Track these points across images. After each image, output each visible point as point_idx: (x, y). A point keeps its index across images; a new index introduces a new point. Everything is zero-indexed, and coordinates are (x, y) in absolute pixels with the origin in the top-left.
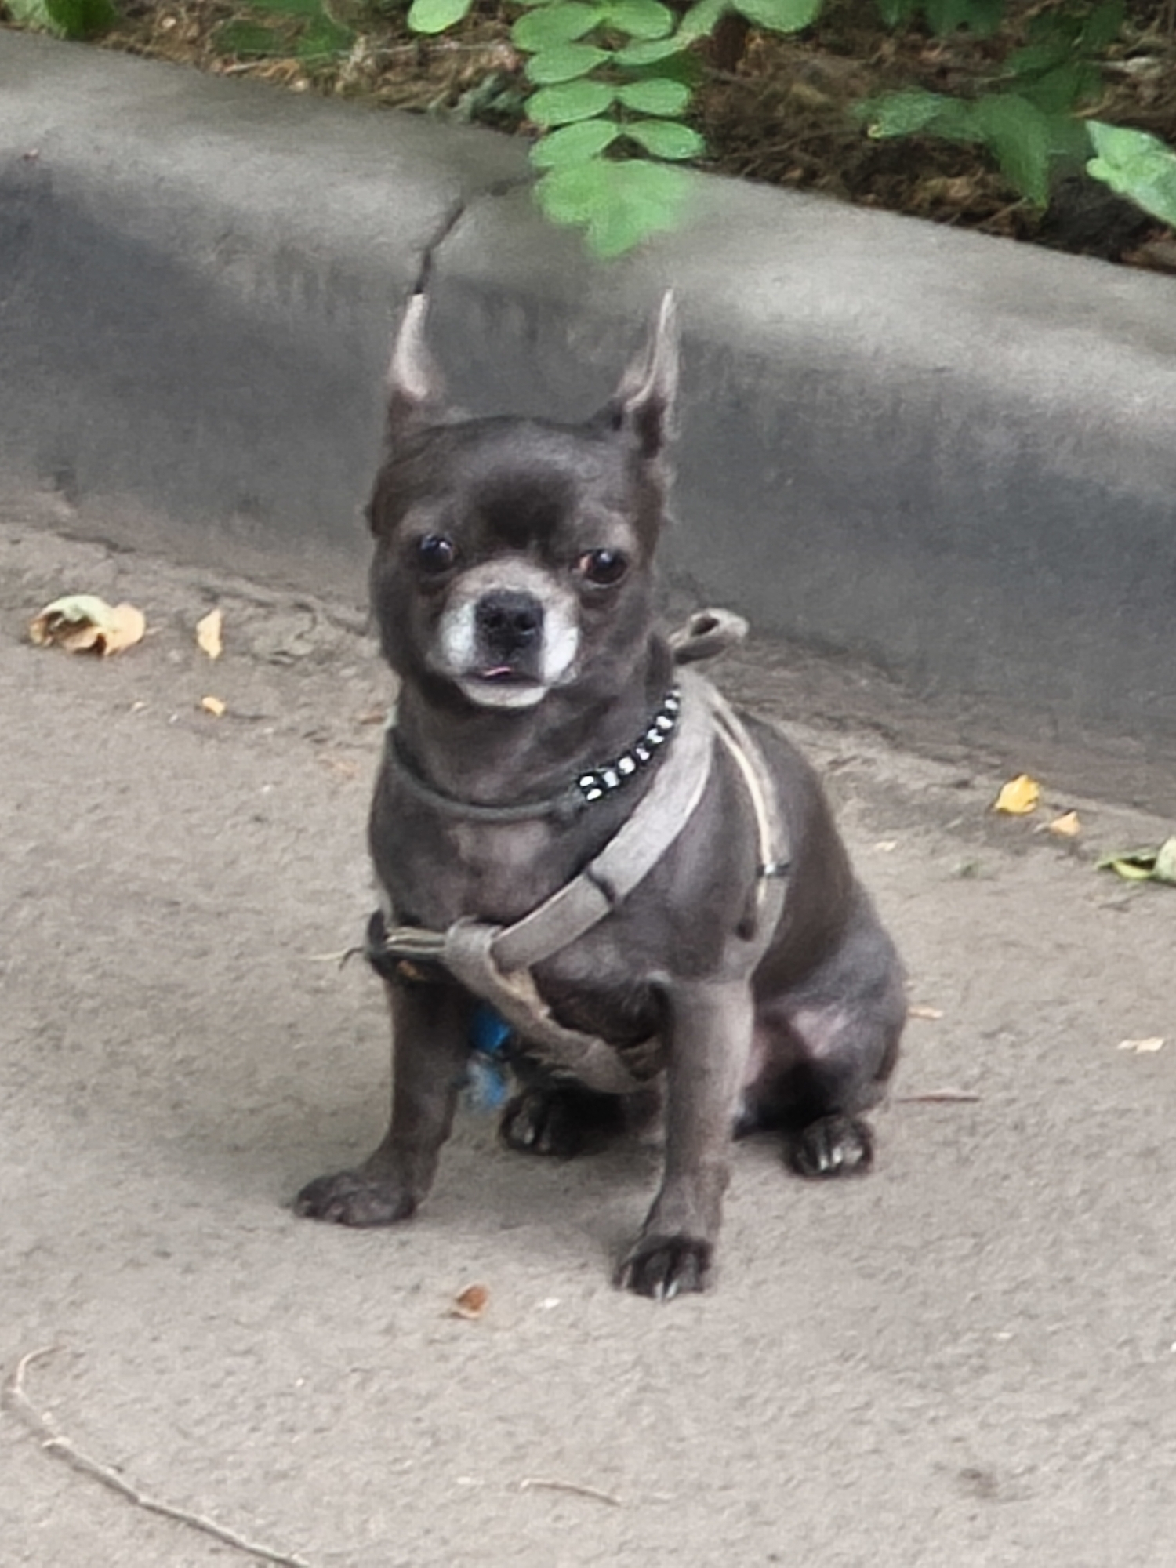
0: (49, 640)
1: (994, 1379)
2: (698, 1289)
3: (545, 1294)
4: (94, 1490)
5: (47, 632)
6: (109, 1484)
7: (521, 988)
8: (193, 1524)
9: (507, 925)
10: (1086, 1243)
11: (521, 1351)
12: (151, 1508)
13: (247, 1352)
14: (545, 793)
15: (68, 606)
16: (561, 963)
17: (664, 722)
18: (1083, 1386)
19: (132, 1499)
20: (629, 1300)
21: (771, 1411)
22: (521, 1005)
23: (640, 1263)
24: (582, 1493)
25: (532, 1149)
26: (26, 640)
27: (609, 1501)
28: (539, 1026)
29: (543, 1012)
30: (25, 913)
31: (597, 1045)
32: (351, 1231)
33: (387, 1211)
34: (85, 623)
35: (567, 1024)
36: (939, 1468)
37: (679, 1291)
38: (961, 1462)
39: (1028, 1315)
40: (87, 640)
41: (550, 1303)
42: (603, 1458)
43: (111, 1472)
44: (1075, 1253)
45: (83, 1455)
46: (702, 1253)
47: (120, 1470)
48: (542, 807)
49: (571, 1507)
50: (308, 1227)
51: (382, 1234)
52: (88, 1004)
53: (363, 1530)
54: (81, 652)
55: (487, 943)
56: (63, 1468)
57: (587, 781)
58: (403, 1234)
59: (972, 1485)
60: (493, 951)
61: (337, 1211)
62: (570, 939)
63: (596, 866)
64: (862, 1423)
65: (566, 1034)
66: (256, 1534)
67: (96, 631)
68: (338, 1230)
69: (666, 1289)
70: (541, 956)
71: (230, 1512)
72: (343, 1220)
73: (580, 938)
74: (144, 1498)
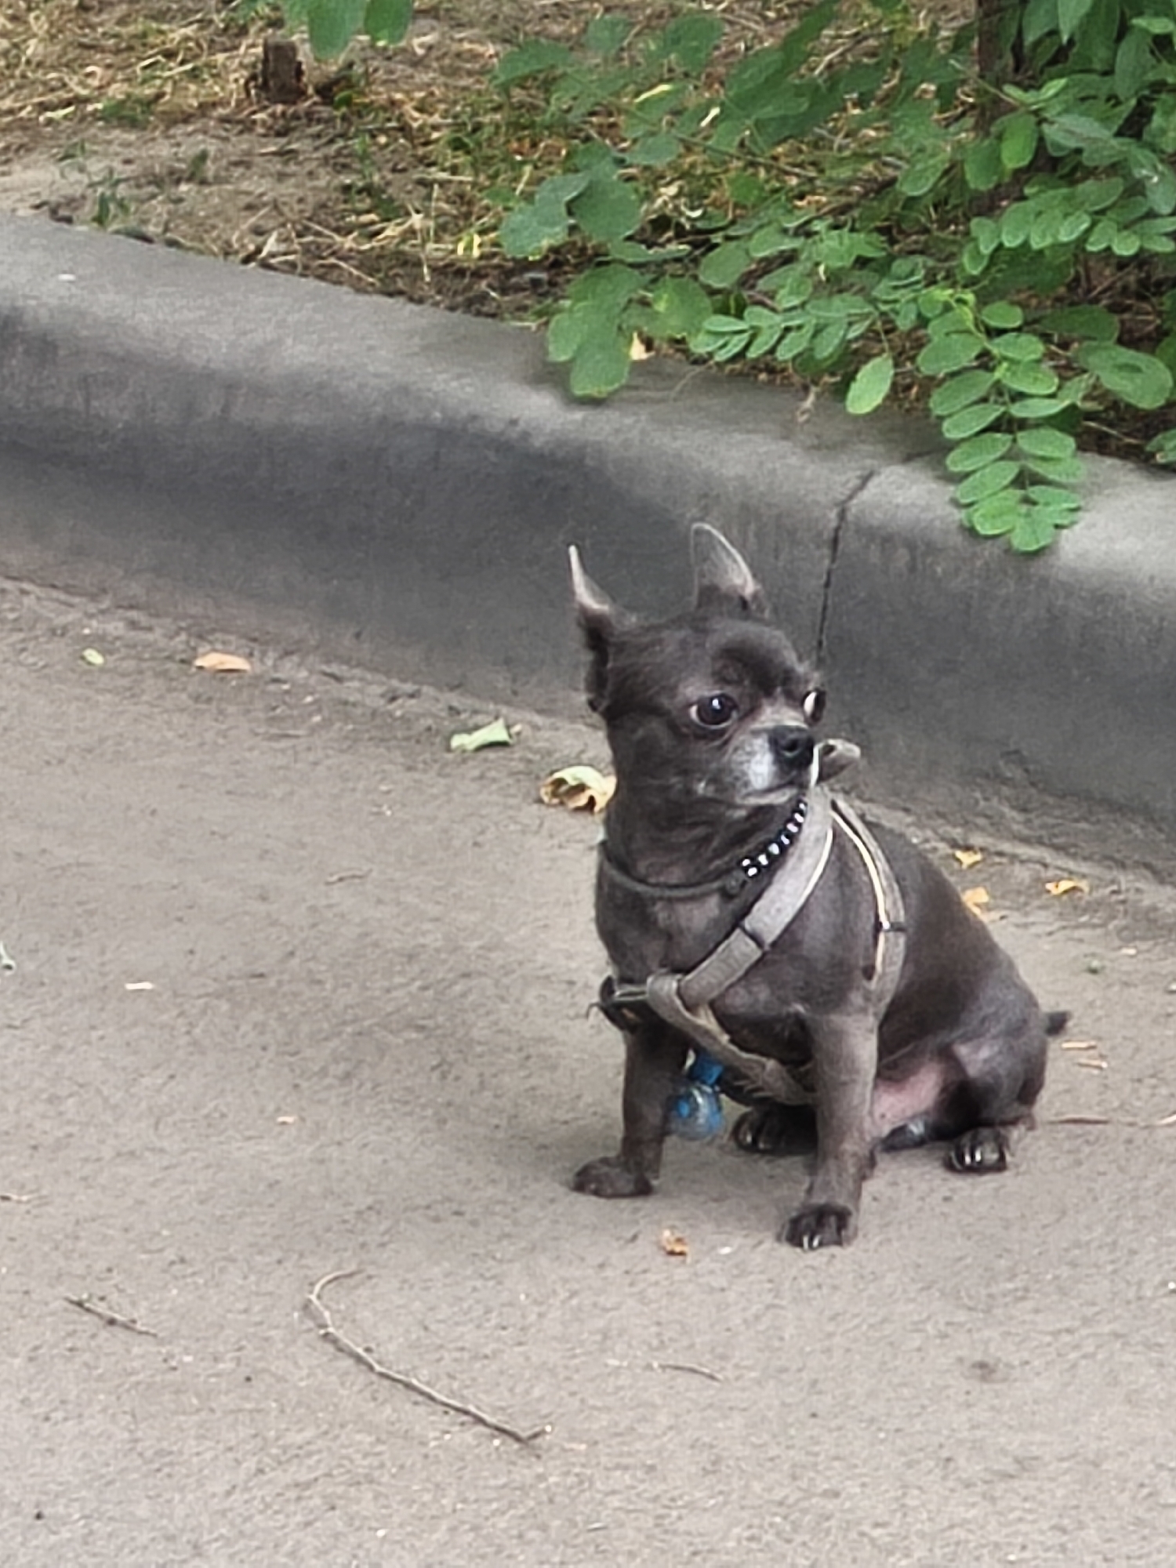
0: (555, 801)
1: (1029, 1305)
2: (839, 1243)
3: (724, 1245)
4: (348, 1363)
5: (554, 794)
6: (359, 1359)
7: (706, 1020)
8: (409, 1386)
9: (687, 972)
10: (1141, 1219)
11: (690, 1281)
12: (382, 1375)
13: (493, 1277)
14: (720, 874)
15: (571, 775)
16: (728, 1001)
17: (798, 817)
18: (1090, 1311)
19: (371, 1368)
20: (786, 1250)
21: (856, 1321)
22: (707, 1033)
23: (795, 1222)
24: (693, 1371)
25: (753, 1148)
26: (540, 801)
27: (712, 1377)
28: (724, 1048)
29: (725, 1038)
30: (458, 988)
31: (771, 1064)
32: (602, 1201)
33: (630, 1188)
34: (581, 788)
35: (742, 1048)
36: (960, 1360)
37: (821, 1244)
38: (978, 1357)
39: (1074, 1264)
40: (582, 800)
41: (726, 1250)
42: (720, 1350)
43: (360, 1351)
44: (1129, 1225)
45: (346, 1341)
46: (842, 1218)
47: (368, 1350)
48: (716, 885)
49: (682, 1379)
50: (575, 1195)
51: (624, 1203)
52: (479, 1049)
53: (527, 1392)
54: (578, 809)
55: (675, 985)
56: (330, 1348)
57: (746, 862)
58: (639, 1203)
59: (978, 1372)
60: (679, 993)
61: (593, 1186)
62: (734, 979)
63: (748, 923)
64: (918, 1331)
65: (745, 1055)
66: (452, 1394)
67: (588, 793)
68: (594, 1198)
69: (811, 1240)
70: (715, 994)
71: (438, 1378)
72: (597, 1193)
73: (740, 980)
74: (378, 1368)
